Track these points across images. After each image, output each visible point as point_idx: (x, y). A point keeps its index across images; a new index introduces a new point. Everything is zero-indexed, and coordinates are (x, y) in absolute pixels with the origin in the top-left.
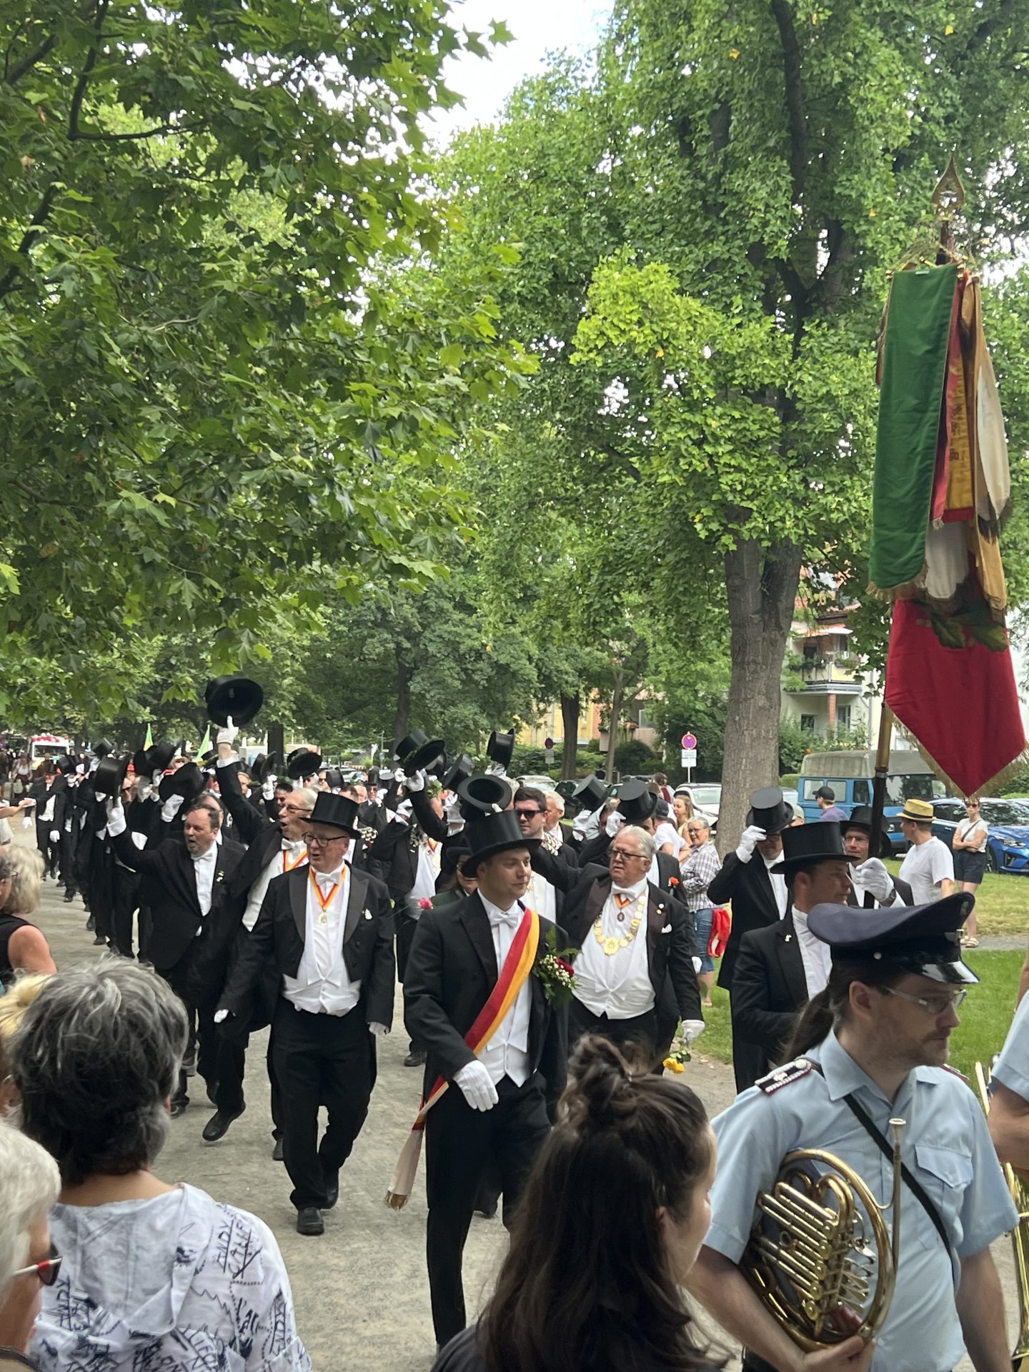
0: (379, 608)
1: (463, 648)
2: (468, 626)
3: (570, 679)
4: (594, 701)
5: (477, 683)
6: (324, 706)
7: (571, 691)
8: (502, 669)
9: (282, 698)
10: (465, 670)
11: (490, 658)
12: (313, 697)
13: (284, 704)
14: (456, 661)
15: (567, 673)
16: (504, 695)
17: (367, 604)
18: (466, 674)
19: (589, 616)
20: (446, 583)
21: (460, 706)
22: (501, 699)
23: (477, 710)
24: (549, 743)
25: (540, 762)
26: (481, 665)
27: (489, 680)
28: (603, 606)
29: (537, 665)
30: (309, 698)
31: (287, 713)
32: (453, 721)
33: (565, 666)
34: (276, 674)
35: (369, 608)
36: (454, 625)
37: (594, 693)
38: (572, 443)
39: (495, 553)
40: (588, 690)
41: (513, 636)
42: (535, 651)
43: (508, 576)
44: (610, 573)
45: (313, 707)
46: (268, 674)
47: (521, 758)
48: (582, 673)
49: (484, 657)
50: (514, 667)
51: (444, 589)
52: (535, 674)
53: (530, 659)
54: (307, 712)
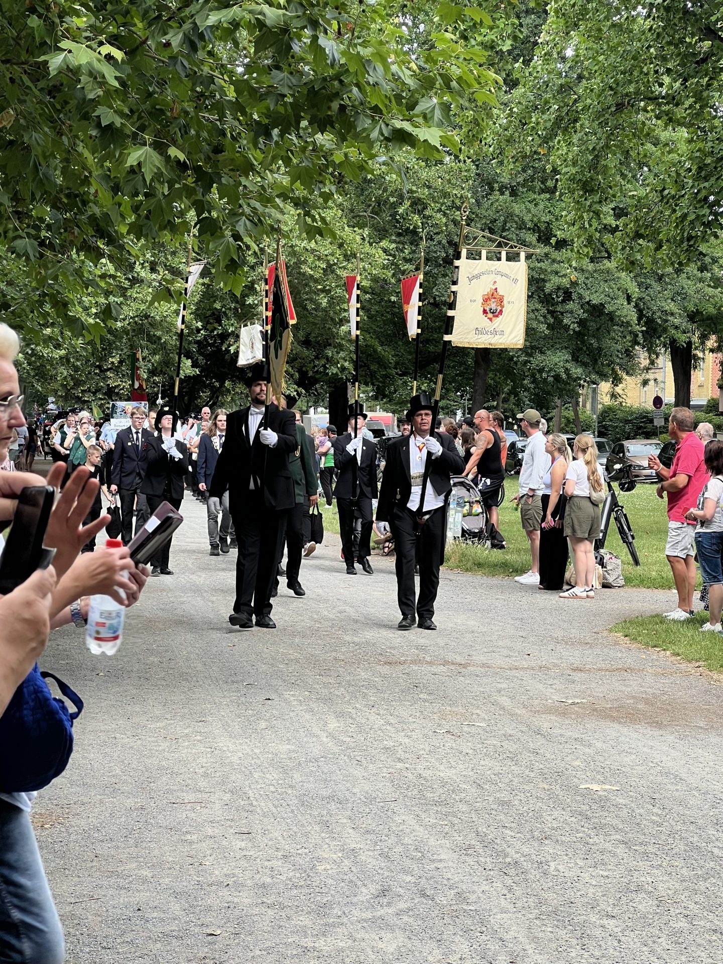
0: (450, 243)
1: (549, 287)
2: (554, 261)
3: (677, 321)
4: (712, 351)
5: (567, 328)
6: (392, 360)
7: (682, 339)
8: (596, 310)
9: (340, 347)
10: (552, 313)
11: (581, 297)
12: (379, 349)
13: (342, 354)
14: (541, 302)
15: (672, 314)
16: (599, 340)
17: (437, 238)
18: (555, 318)
19: (683, 230)
20: (529, 211)
21: (549, 353)
22: (596, 345)
23: (568, 357)
24: (658, 401)
25: (649, 426)
26: (570, 306)
27: (581, 323)
28: (698, 217)
29: (636, 306)
30: (375, 351)
31: (346, 364)
32: (541, 371)
33: (671, 306)
34: (332, 320)
35: (440, 243)
36: (539, 261)
37: (712, 342)
38: (664, 28)
39: (574, 164)
40: (704, 338)
41: (608, 271)
42: (634, 290)
43: (592, 191)
44: (706, 179)
45: (381, 362)
46: (324, 320)
47: (627, 422)
48: (693, 317)
49: (574, 296)
50: (609, 308)
51: (527, 218)
52: (633, 316)
53: (629, 298)
54: (373, 367)
